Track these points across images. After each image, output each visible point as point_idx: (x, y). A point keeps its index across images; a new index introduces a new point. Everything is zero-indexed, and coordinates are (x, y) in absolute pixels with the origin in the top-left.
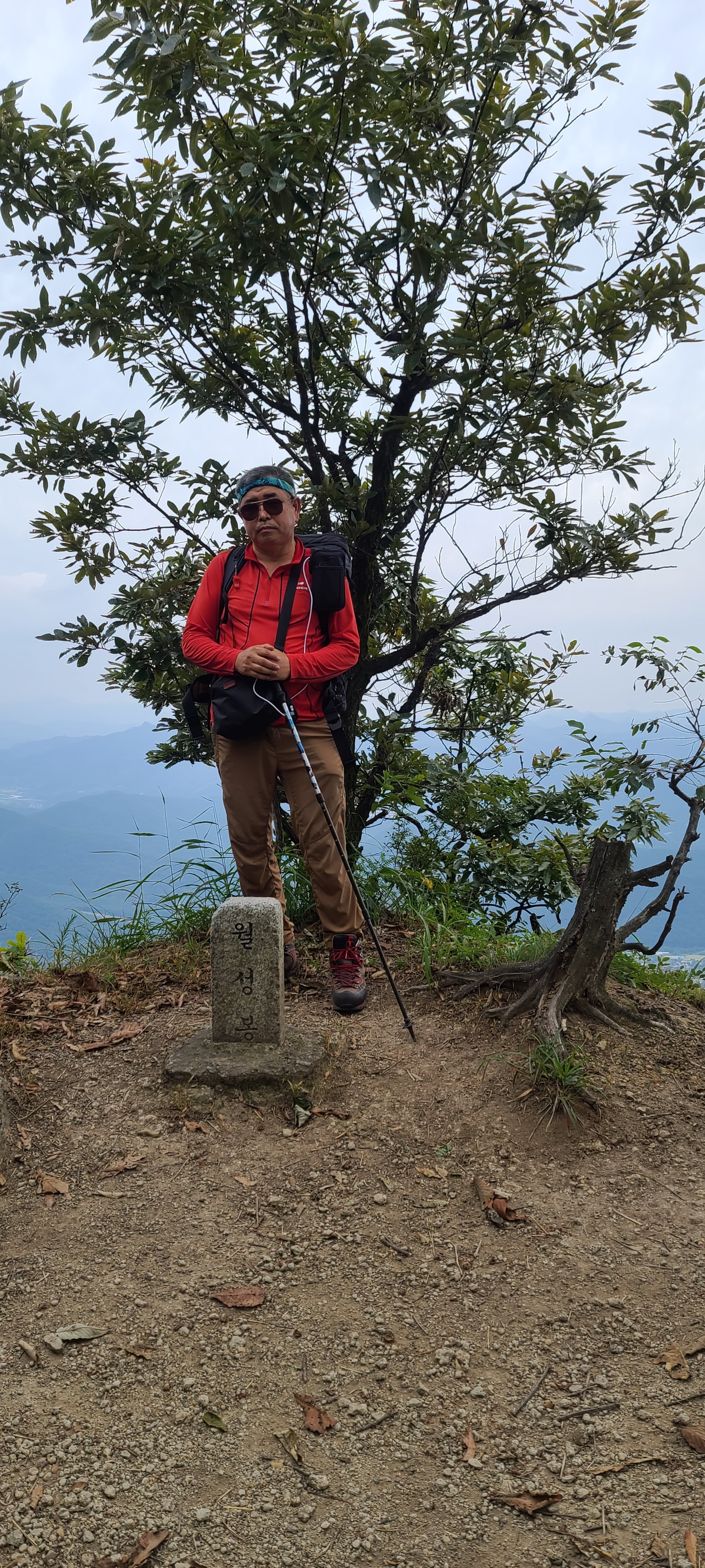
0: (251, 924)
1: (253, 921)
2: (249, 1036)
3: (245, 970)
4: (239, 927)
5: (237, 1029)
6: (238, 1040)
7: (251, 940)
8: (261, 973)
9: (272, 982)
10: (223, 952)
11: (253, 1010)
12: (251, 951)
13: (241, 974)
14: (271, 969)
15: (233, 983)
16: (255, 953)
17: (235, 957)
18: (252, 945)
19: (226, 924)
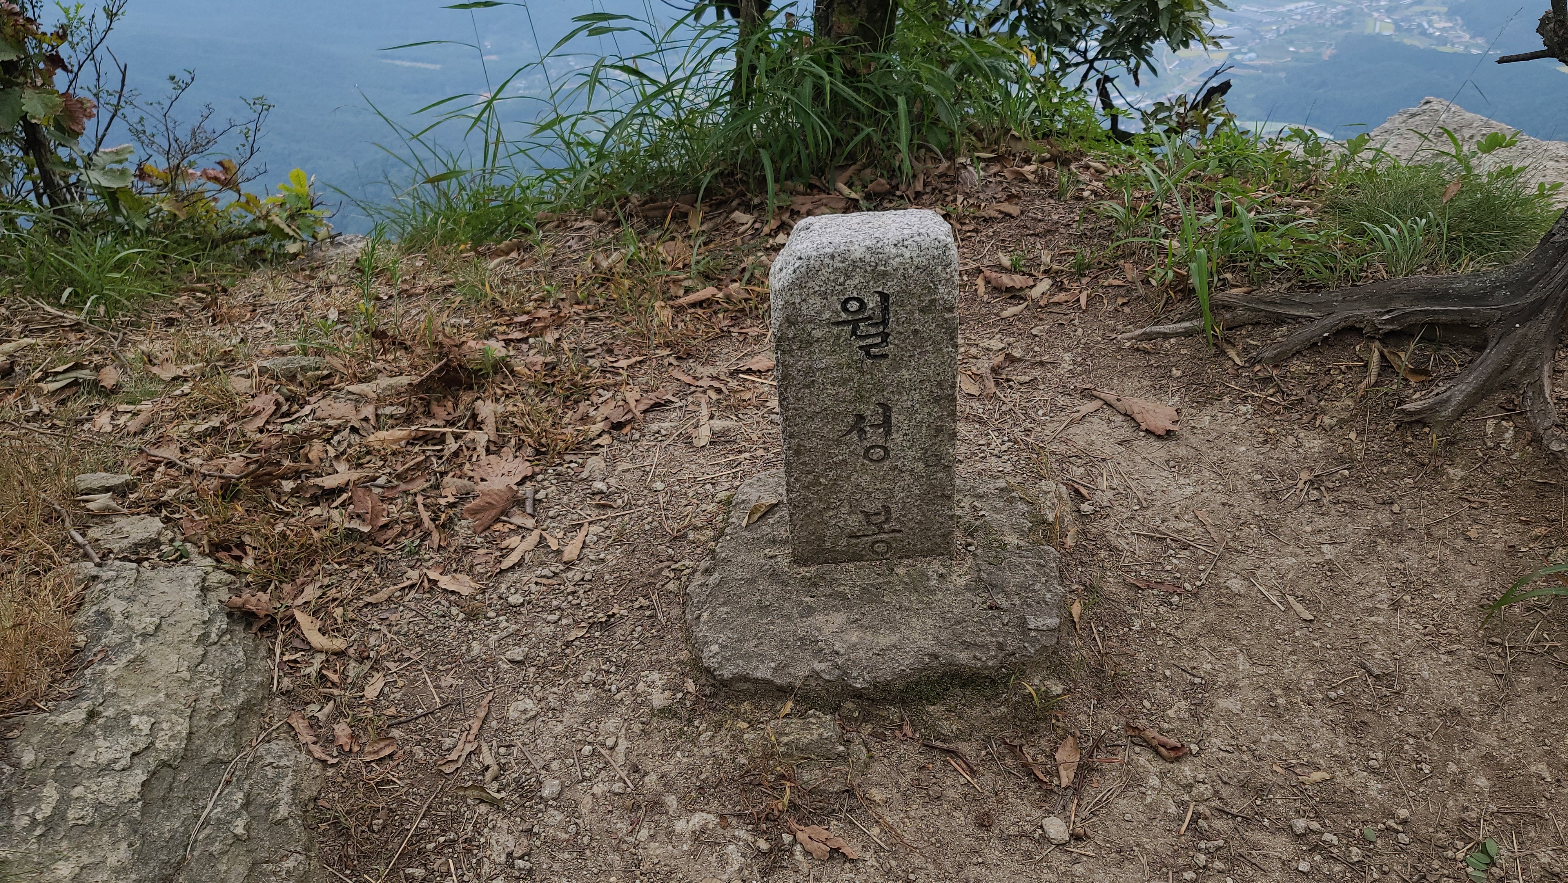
0: (884, 297)
1: (891, 287)
2: (881, 548)
3: (869, 410)
4: (854, 306)
5: (851, 536)
6: (855, 557)
7: (885, 336)
8: (910, 412)
9: (939, 430)
10: (810, 371)
11: (890, 494)
12: (885, 363)
13: (860, 417)
14: (937, 400)
15: (838, 442)
16: (896, 367)
17: (844, 382)
18: (890, 349)
19: (816, 302)
